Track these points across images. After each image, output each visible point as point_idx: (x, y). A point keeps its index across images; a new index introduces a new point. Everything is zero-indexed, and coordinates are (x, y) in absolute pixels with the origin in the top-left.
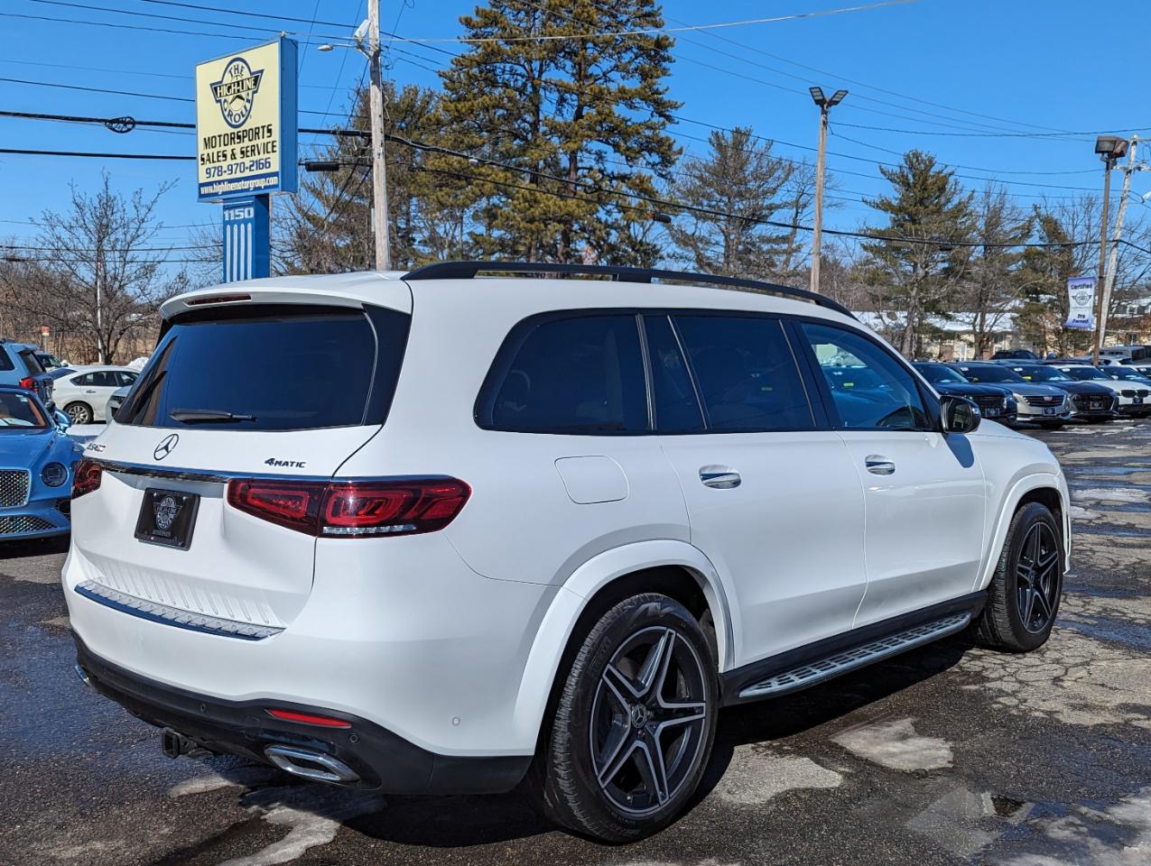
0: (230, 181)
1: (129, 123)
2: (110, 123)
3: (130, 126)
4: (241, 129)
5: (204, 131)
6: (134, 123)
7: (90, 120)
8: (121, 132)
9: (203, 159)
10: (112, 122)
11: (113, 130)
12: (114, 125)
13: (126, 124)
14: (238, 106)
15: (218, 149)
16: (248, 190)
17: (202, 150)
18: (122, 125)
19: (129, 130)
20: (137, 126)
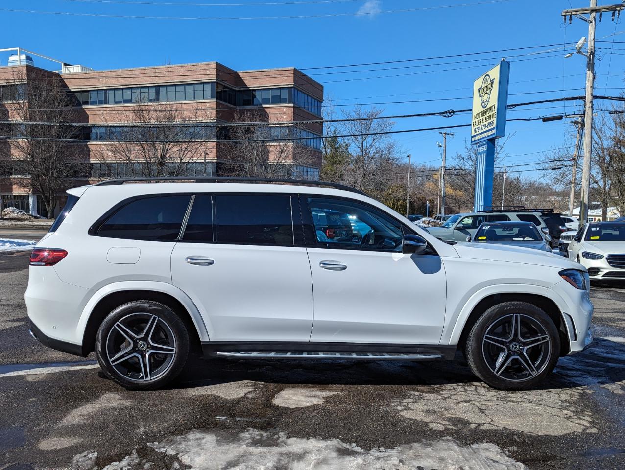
0: (481, 133)
1: (451, 112)
2: (443, 114)
3: (452, 114)
4: (486, 108)
5: (475, 112)
6: (454, 112)
7: (434, 114)
8: (448, 117)
9: (474, 125)
10: (444, 113)
11: (445, 116)
12: (445, 114)
13: (450, 113)
14: (486, 97)
15: (479, 119)
16: (485, 137)
17: (474, 121)
18: (448, 114)
19: (452, 115)
20: (455, 113)
